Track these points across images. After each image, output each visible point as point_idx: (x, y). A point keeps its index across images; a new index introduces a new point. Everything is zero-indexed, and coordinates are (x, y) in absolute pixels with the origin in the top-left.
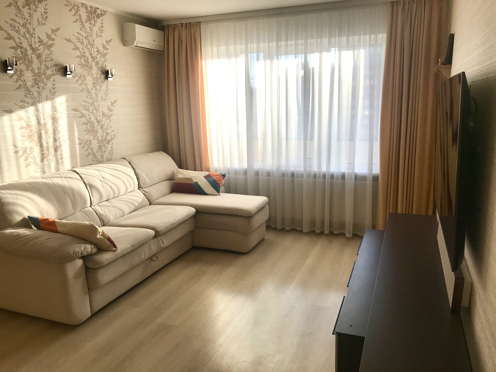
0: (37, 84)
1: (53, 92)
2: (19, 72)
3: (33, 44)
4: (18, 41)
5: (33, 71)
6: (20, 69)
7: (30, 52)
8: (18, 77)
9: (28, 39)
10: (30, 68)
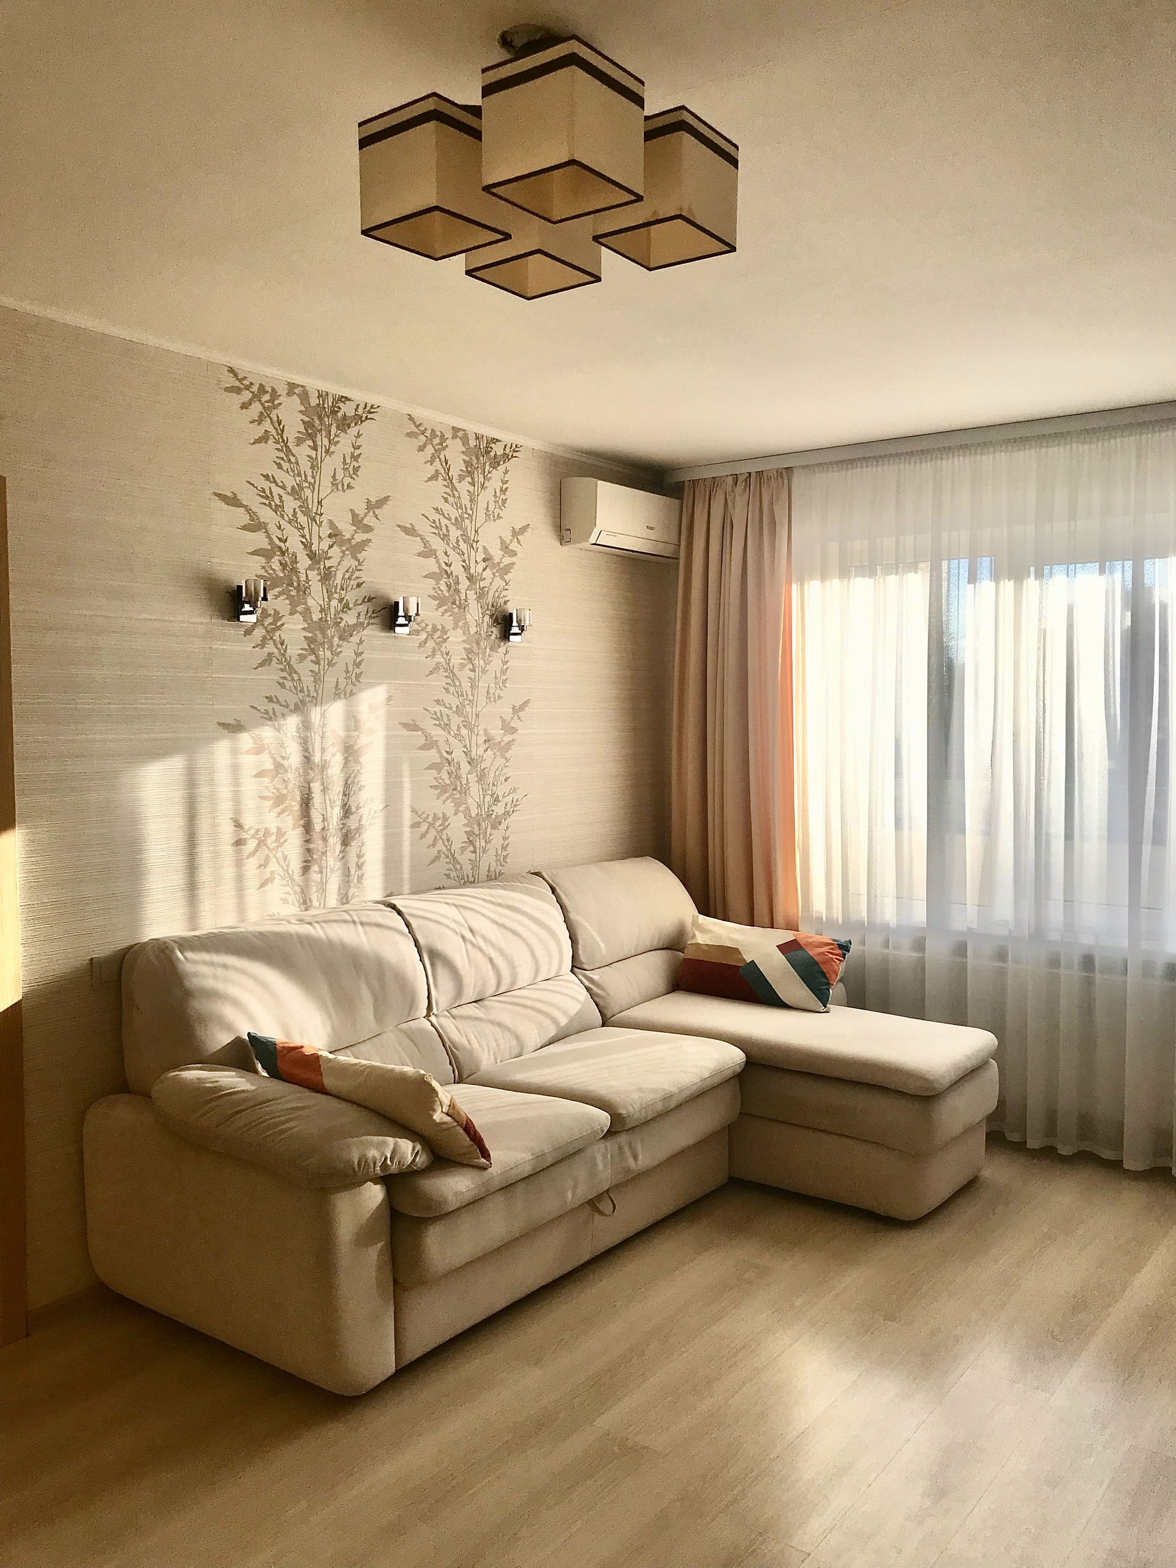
0: (313, 651)
1: (354, 675)
2: (270, 620)
3: (315, 541)
4: (275, 533)
5: (307, 613)
6: (275, 610)
7: (304, 562)
8: (267, 631)
9: (303, 528)
10: (299, 609)
